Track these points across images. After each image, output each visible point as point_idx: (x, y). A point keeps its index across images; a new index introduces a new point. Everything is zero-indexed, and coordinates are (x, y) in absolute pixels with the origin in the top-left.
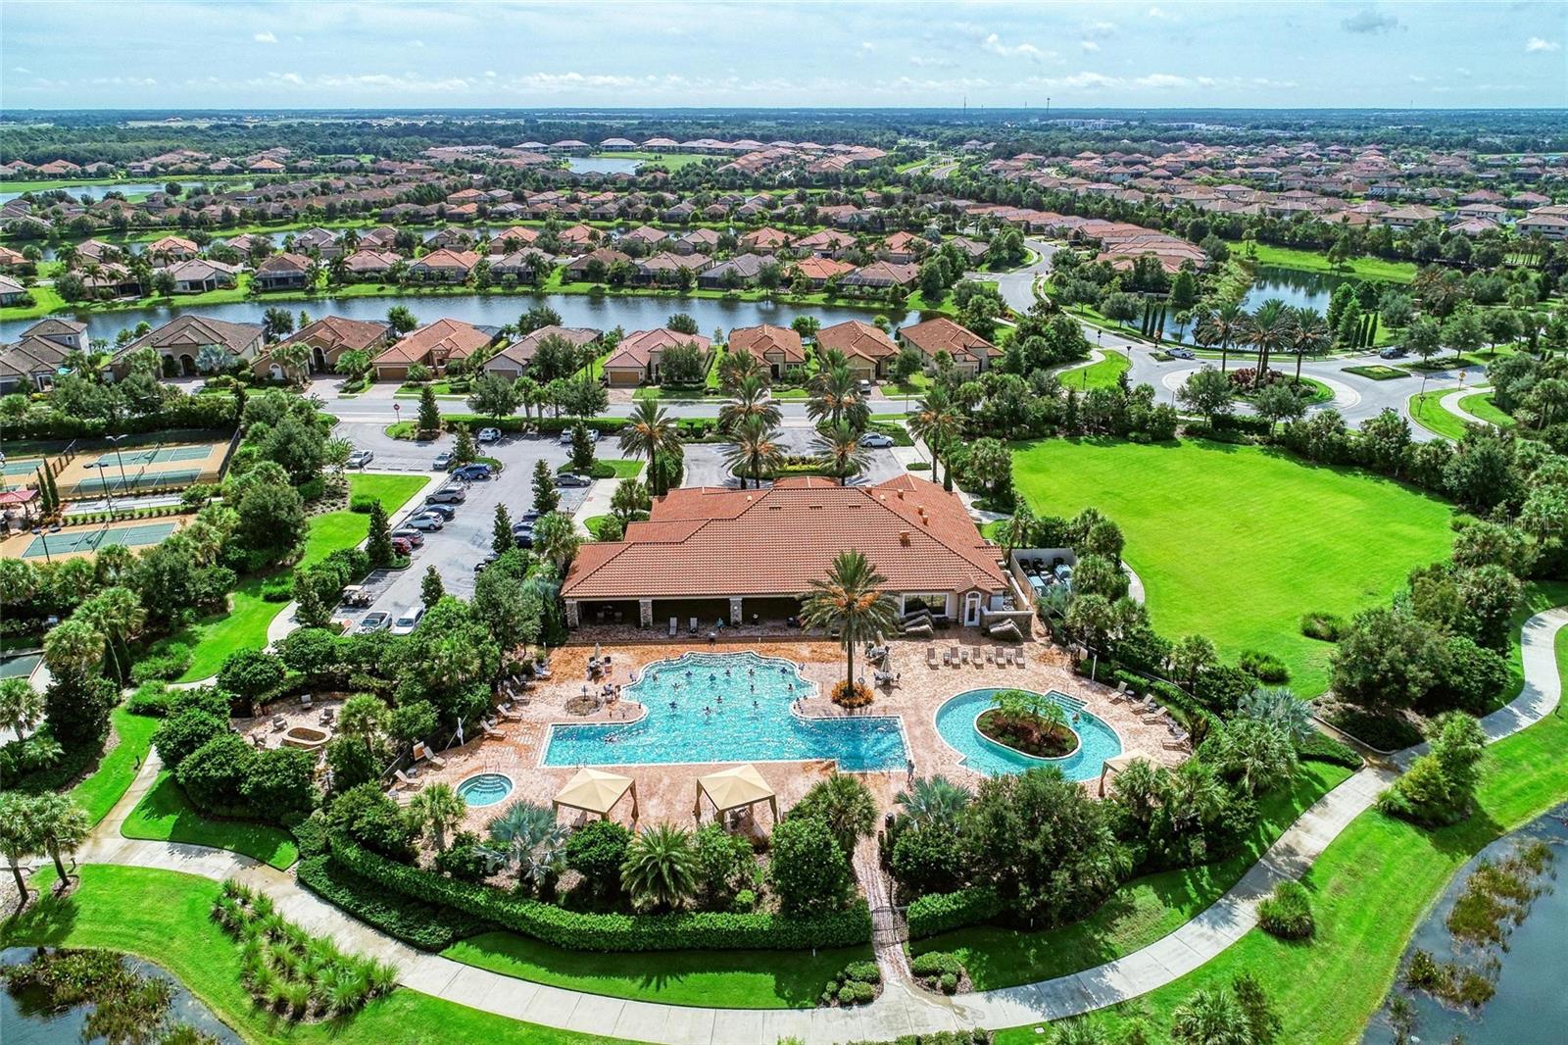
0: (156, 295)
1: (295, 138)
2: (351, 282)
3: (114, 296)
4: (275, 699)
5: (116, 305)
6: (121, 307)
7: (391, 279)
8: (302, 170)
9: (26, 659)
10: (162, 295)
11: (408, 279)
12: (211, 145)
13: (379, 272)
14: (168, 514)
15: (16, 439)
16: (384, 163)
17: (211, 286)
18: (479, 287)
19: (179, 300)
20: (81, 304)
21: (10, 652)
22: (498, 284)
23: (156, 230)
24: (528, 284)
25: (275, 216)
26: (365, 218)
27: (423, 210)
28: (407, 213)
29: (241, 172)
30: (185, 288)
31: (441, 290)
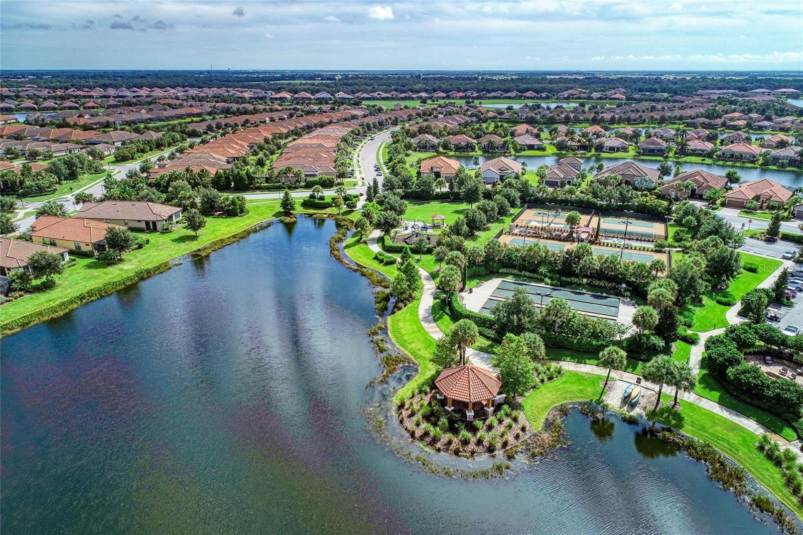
0: (593, 152)
1: (627, 84)
2: (687, 155)
3: (576, 150)
4: (750, 354)
5: (577, 154)
6: (579, 155)
7: (710, 155)
8: (635, 99)
9: (613, 299)
10: (596, 151)
11: (719, 156)
12: (588, 86)
13: (703, 151)
14: (648, 250)
15: (567, 205)
16: (678, 98)
17: (618, 150)
18: (763, 164)
19: (604, 155)
20: (563, 152)
21: (605, 295)
22: (774, 164)
23: (580, 123)
24: (794, 166)
25: (634, 120)
26: (679, 124)
27: (713, 122)
28: (704, 123)
29: (606, 99)
30: (607, 149)
31: (738, 164)
